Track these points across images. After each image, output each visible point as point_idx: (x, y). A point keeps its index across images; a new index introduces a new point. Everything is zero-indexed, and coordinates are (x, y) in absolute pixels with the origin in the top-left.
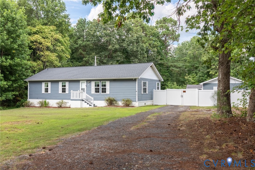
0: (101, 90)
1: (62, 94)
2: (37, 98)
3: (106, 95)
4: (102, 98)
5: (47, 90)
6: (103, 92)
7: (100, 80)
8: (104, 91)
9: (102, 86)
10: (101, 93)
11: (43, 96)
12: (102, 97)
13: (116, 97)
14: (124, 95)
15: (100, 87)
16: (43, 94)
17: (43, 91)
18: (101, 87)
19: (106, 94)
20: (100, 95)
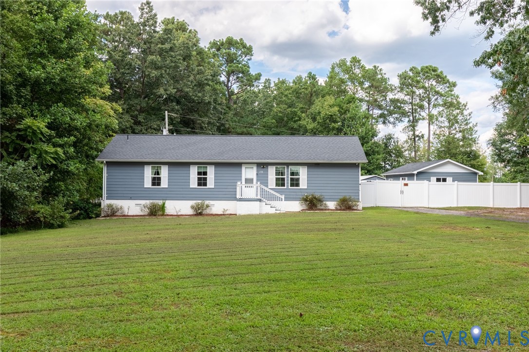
0: (288, 182)
1: (196, 190)
2: (131, 199)
3: (300, 191)
4: (292, 196)
5: (156, 181)
6: (292, 185)
7: (288, 164)
8: (295, 183)
9: (291, 175)
10: (290, 187)
11: (148, 192)
12: (293, 194)
13: (323, 194)
14: (336, 191)
15: (288, 177)
16: (146, 189)
17: (148, 183)
18: (290, 177)
19: (300, 189)
20: (288, 191)
